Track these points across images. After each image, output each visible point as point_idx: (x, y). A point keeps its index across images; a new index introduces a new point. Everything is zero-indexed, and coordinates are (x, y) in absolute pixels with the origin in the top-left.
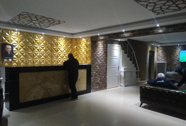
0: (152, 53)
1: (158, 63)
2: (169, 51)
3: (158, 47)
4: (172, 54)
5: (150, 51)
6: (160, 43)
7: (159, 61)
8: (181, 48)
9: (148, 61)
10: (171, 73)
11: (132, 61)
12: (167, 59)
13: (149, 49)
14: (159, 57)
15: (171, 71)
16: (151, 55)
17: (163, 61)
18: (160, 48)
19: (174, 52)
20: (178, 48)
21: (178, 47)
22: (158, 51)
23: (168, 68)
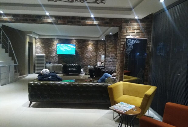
0: (31, 44)
1: (37, 56)
2: (47, 43)
3: (35, 39)
4: (49, 46)
5: (28, 42)
6: (39, 35)
7: (38, 54)
8: (58, 41)
9: (27, 54)
10: (50, 65)
11: (8, 52)
12: (46, 51)
13: (28, 40)
14: (38, 49)
15: (50, 63)
16: (29, 47)
17: (42, 53)
18: (38, 40)
19: (52, 45)
20: (56, 41)
21: (55, 40)
22: (36, 42)
23: (47, 60)
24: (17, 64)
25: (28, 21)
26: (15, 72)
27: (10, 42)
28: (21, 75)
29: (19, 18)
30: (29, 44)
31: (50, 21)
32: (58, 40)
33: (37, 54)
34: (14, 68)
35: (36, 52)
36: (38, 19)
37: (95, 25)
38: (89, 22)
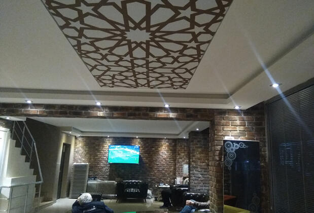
0: (67, 147)
1: (76, 166)
2: (94, 144)
3: (76, 138)
4: (97, 150)
5: (64, 144)
6: (82, 132)
7: (77, 162)
8: (111, 141)
9: (59, 163)
10: (95, 182)
11: (29, 162)
12: (91, 158)
13: (63, 141)
14: (77, 155)
15: (95, 178)
16: (64, 151)
17: (84, 162)
18: (80, 139)
19: (101, 147)
20: (108, 142)
21: (107, 139)
22: (76, 143)
23: (90, 174)
24: (40, 181)
25: (68, 115)
26: (37, 195)
27: (35, 144)
28: (44, 200)
29: (53, 110)
30: (65, 146)
31: (101, 114)
32: (111, 139)
33: (75, 164)
34: (35, 189)
35: (75, 160)
36: (83, 112)
37: (171, 119)
38: (162, 114)
